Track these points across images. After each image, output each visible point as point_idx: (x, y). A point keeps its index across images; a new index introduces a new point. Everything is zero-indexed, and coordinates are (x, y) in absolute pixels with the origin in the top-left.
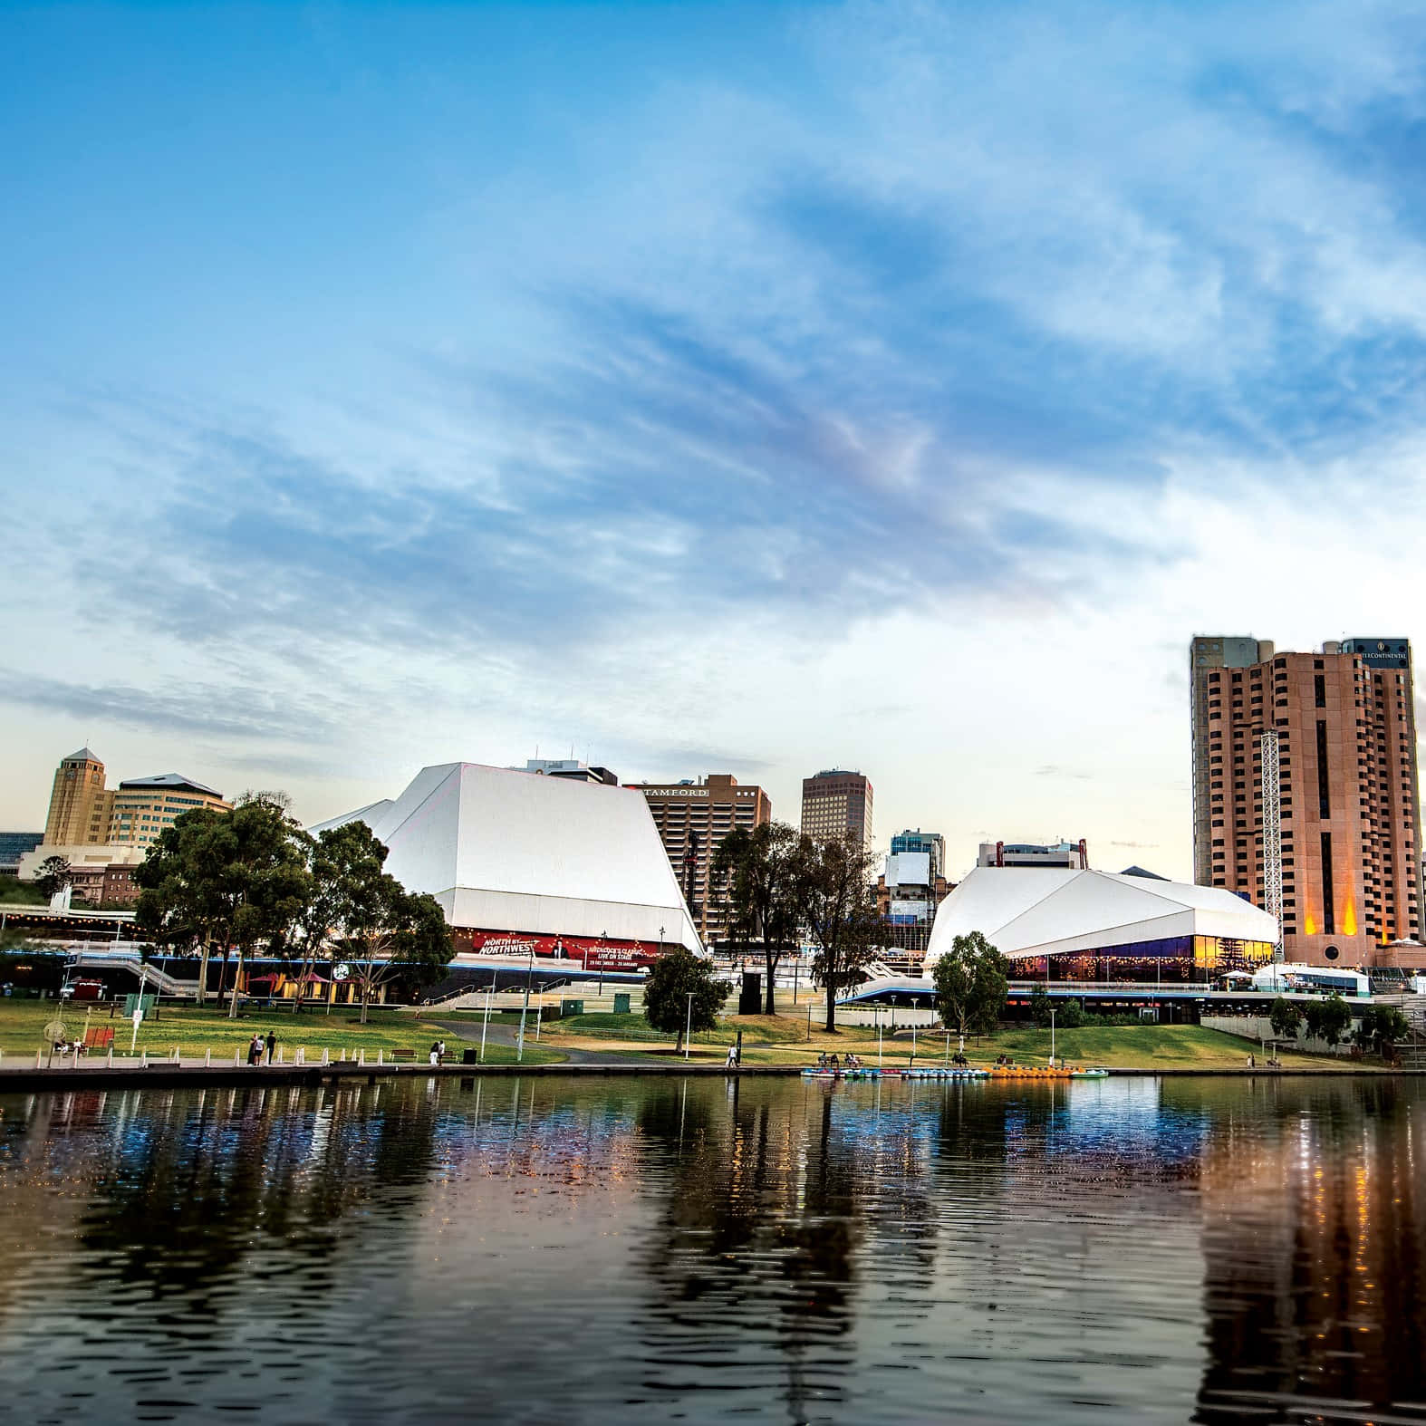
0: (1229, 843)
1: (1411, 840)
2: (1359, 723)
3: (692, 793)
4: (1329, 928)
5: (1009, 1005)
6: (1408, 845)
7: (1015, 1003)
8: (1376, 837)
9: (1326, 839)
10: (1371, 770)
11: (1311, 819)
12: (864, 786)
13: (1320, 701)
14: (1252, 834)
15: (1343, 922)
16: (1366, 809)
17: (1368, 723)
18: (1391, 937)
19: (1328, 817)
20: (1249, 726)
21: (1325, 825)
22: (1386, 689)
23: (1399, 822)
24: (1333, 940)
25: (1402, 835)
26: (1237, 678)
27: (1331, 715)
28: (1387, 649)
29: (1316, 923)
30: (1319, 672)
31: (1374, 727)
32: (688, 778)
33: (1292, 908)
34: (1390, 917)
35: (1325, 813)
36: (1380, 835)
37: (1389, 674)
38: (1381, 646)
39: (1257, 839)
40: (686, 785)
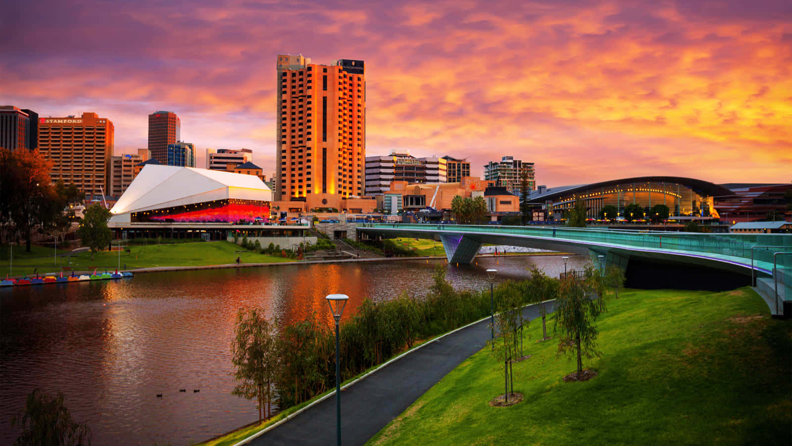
0: (288, 152)
1: (360, 152)
2: (340, 98)
3: (74, 121)
4: (324, 190)
5: (131, 233)
6: (359, 154)
7: (133, 232)
8: (346, 150)
9: (325, 150)
10: (344, 120)
11: (319, 142)
12: (175, 119)
13: (325, 88)
14: (297, 148)
15: (329, 188)
16: (341, 138)
17: (344, 98)
18: (351, 194)
19: (326, 141)
20: (298, 98)
21: (324, 145)
22: (353, 83)
23: (356, 143)
24: (325, 196)
25: (357, 149)
26: (294, 75)
27: (328, 94)
28: (356, 65)
29: (319, 188)
30: (325, 74)
31: (348, 101)
32: (72, 114)
33: (310, 182)
34: (350, 186)
35: (325, 139)
36: (348, 149)
37: (356, 76)
38: (353, 63)
39: (299, 150)
40: (71, 118)
